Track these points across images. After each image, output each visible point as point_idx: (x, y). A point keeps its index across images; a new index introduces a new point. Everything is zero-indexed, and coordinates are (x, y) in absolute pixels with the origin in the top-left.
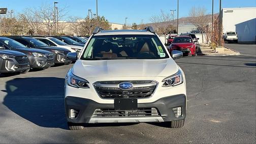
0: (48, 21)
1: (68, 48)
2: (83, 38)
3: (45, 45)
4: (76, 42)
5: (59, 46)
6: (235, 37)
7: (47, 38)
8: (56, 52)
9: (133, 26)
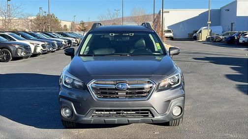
0: (4, 18)
1: (27, 42)
2: (38, 33)
3: (5, 40)
4: (33, 37)
5: (18, 41)
6: (171, 34)
7: (6, 34)
8: (17, 46)
9: (81, 24)
